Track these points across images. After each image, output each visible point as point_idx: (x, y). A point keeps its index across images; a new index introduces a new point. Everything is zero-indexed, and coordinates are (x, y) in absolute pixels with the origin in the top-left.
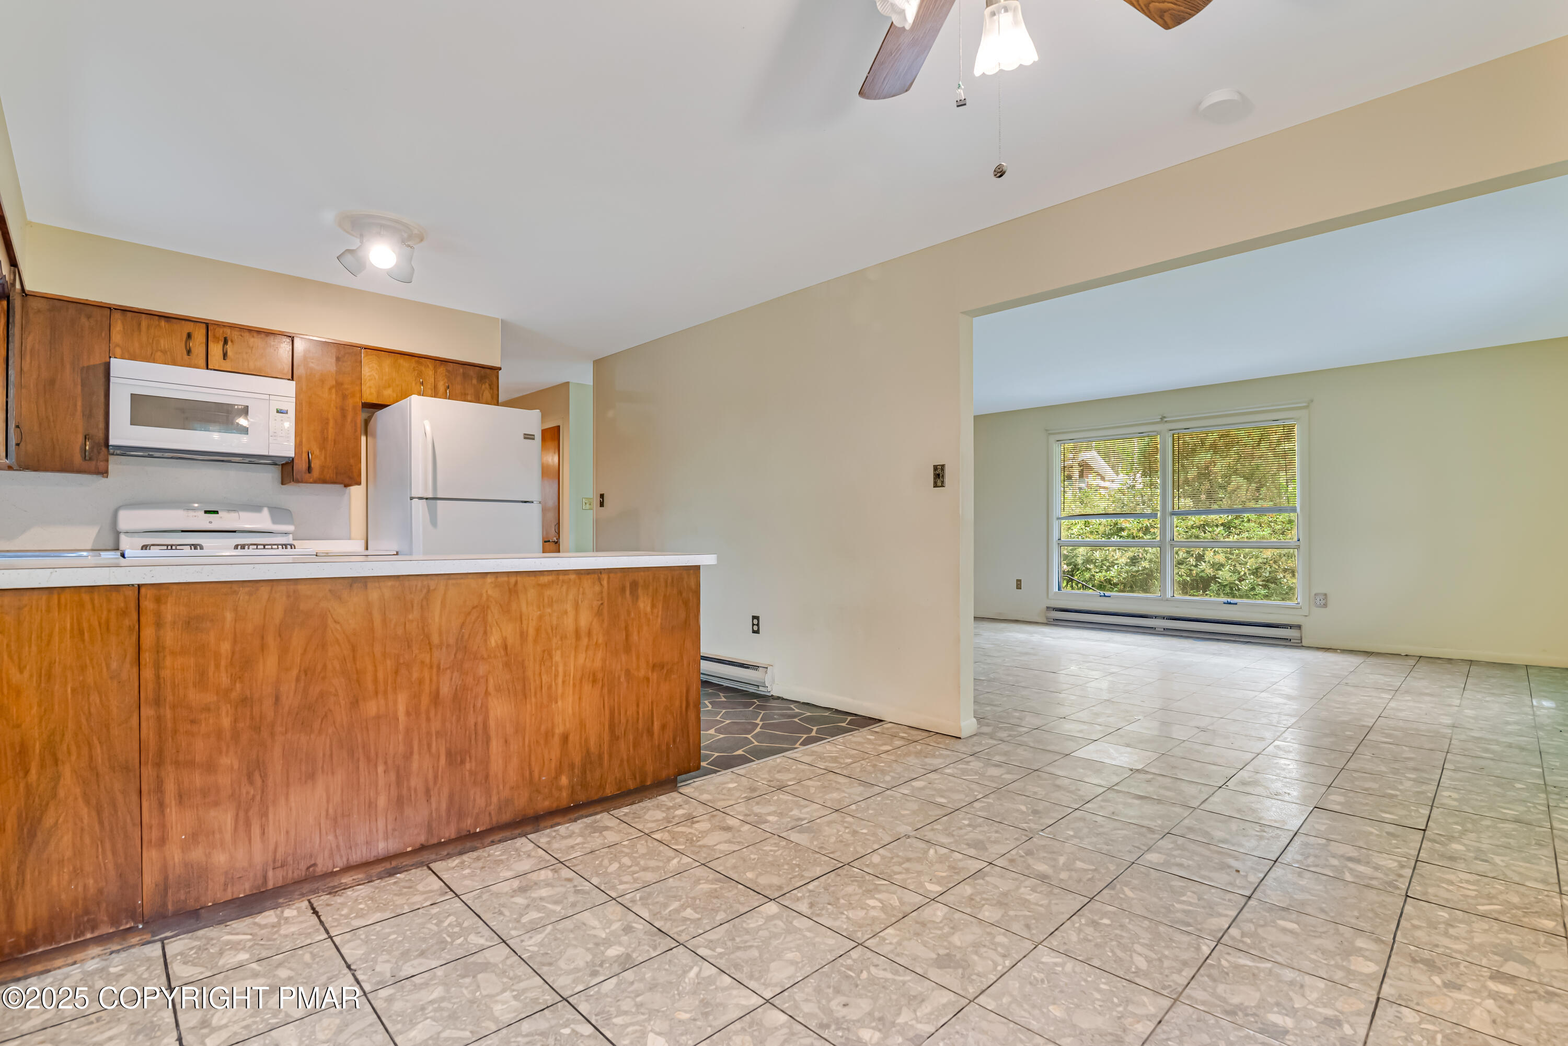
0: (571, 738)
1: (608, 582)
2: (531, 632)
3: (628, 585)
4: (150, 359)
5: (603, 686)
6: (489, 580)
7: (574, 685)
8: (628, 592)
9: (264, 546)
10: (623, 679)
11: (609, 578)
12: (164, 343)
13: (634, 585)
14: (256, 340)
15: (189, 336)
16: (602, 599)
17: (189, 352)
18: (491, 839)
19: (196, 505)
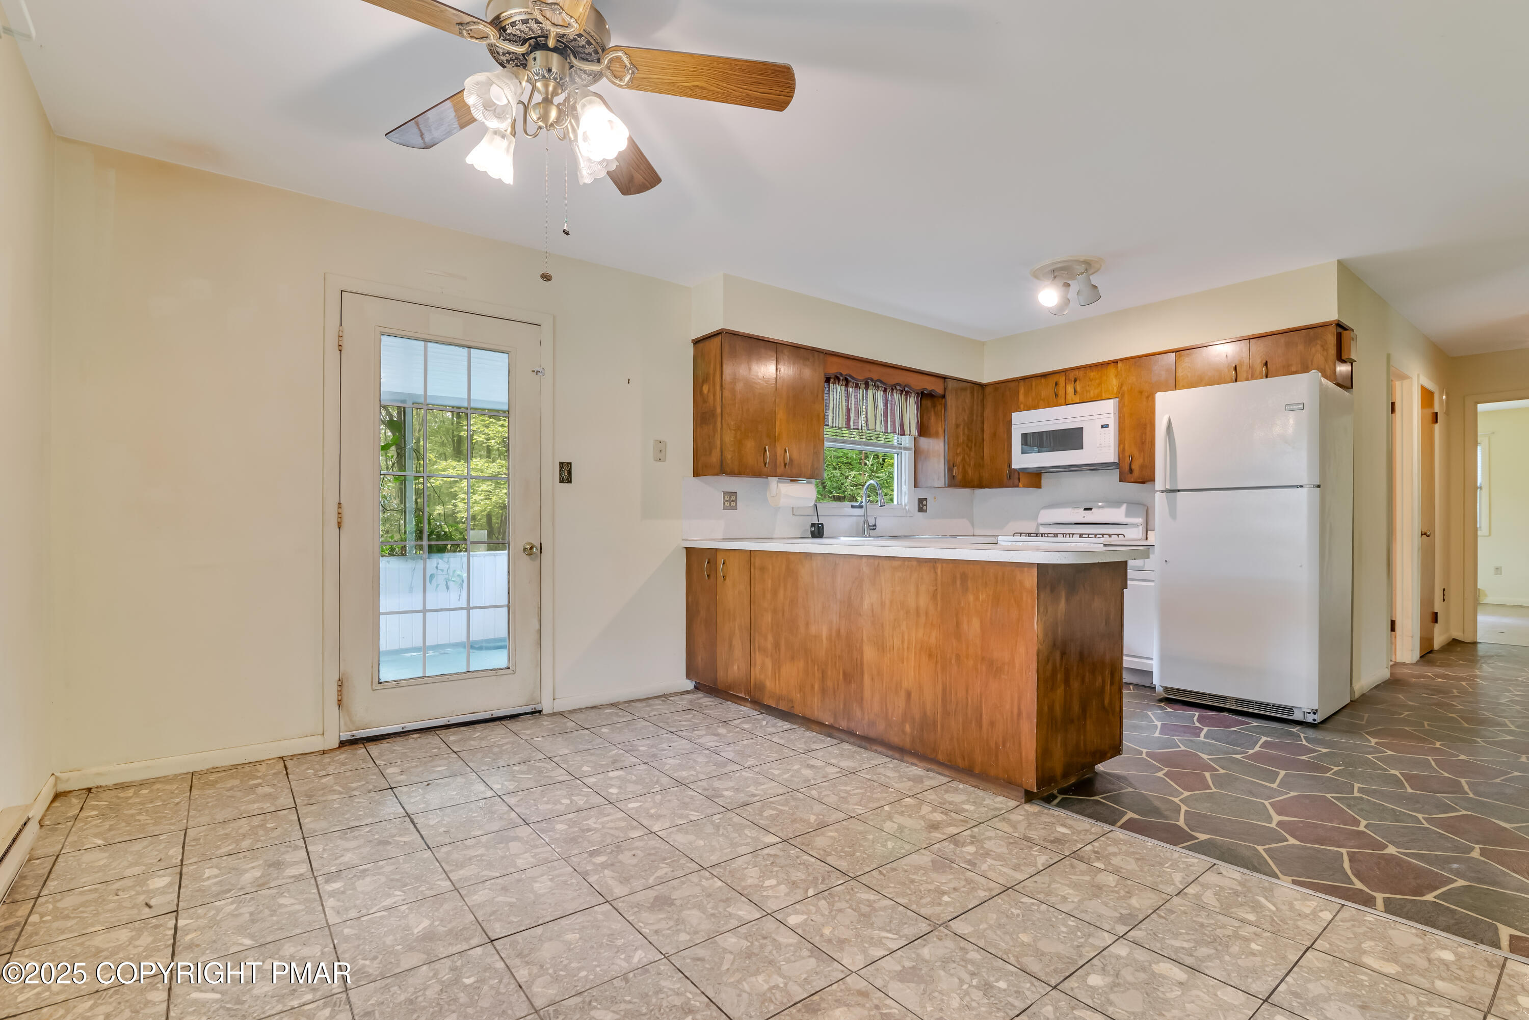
0: (913, 695)
1: (942, 571)
2: (888, 602)
3: (958, 576)
4: (1035, 407)
5: (937, 662)
6: (864, 560)
7: (915, 654)
8: (958, 582)
9: (1089, 535)
10: (953, 661)
11: (942, 567)
12: (1044, 393)
13: (964, 578)
14: (1094, 373)
15: (1056, 384)
16: (936, 585)
17: (1056, 395)
18: (875, 748)
19: (1100, 504)
